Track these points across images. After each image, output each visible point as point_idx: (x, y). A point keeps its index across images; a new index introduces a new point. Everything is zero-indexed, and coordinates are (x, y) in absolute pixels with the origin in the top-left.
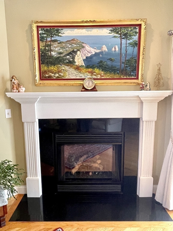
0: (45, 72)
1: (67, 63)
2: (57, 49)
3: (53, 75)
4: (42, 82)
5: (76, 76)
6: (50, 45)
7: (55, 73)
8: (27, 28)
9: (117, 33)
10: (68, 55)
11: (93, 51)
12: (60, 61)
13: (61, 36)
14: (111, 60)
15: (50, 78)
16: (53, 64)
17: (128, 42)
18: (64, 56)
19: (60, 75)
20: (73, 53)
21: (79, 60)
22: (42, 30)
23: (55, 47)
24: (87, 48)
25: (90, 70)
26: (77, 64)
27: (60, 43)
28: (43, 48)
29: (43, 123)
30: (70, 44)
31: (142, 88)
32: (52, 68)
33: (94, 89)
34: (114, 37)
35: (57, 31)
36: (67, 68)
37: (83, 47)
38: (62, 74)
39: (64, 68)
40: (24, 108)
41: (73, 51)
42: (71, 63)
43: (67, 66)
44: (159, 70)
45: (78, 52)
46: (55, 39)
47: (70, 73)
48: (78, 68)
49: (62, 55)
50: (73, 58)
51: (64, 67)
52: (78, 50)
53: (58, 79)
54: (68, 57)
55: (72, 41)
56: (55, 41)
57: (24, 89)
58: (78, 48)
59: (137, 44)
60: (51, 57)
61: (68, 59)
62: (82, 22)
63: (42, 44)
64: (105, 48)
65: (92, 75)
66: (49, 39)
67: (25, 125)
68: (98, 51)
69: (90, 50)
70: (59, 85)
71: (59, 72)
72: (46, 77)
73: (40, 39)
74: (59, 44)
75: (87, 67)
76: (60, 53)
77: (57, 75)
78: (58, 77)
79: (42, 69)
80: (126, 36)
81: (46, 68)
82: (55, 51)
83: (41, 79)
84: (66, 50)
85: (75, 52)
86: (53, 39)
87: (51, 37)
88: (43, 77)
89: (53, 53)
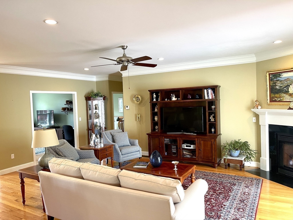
0: (273, 98)
1: (285, 92)
2: (279, 85)
3: (277, 99)
4: (271, 103)
5: (289, 99)
6: (276, 83)
7: (278, 98)
10: (285, 87)
12: (281, 91)
13: (281, 77)
15: (275, 101)
16: (277, 93)
18: (283, 88)
19: (281, 99)
22: (272, 75)
26: (290, 92)
27: (281, 81)
28: (272, 85)
29: (271, 126)
30: (286, 81)
32: (276, 95)
35: (279, 74)
36: (284, 95)
38: (282, 99)
39: (283, 95)
40: (261, 117)
41: (288, 85)
42: (287, 92)
43: (285, 94)
45: (291, 86)
46: (278, 79)
47: (286, 98)
49: (282, 88)
50: (288, 89)
52: (291, 84)
53: (279, 101)
54: (285, 88)
55: (287, 79)
56: (278, 80)
57: (260, 107)
58: (290, 83)
60: (276, 89)
61: (285, 90)
63: (271, 83)
66: (275, 80)
67: (261, 126)
70: (280, 105)
71: (281, 97)
72: (273, 100)
73: (271, 80)
74: (280, 81)
76: (281, 87)
77: (279, 99)
78: (279, 100)
79: (271, 96)
81: (273, 95)
82: (278, 86)
83: (270, 101)
84: (284, 85)
85: (289, 86)
86: (277, 79)
87: (276, 78)
88: (271, 101)
89: (277, 87)
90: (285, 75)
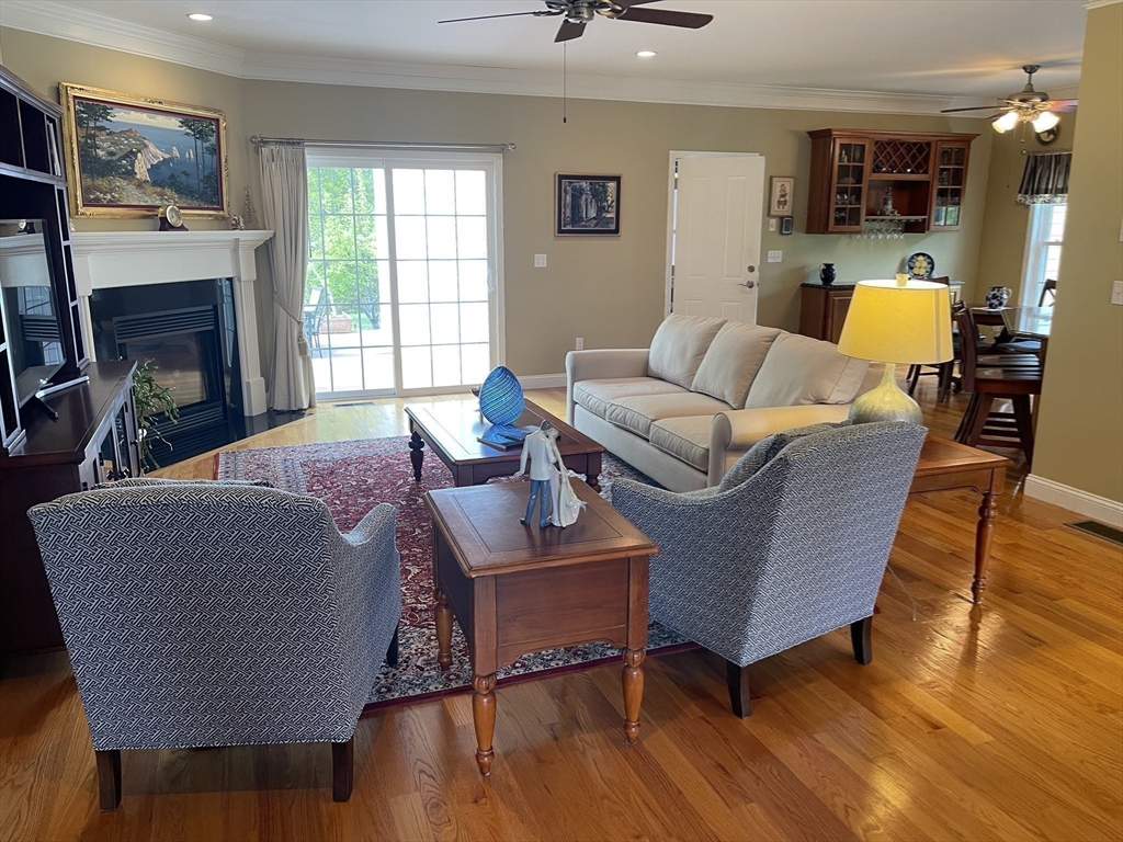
0: (89, 190)
1: (124, 173)
2: (105, 145)
3: (102, 196)
4: (86, 210)
5: (139, 199)
6: (94, 136)
7: (105, 193)
9: (190, 128)
10: (124, 158)
11: (162, 156)
12: (112, 169)
14: (185, 173)
15: (98, 203)
16: (101, 174)
17: (206, 145)
18: (118, 160)
19: (113, 197)
20: (131, 156)
21: (141, 169)
22: (79, 104)
23: (101, 140)
24: (152, 148)
25: (159, 189)
26: (138, 176)
27: (110, 134)
28: (84, 141)
30: (126, 139)
31: (236, 226)
32: (99, 182)
33: (183, 227)
34: (187, 134)
35: (105, 110)
36: (124, 183)
37: (146, 146)
38: (116, 195)
39: (119, 184)
41: (131, 152)
42: (129, 175)
43: (125, 179)
44: (248, 196)
45: (139, 155)
46: (101, 124)
47: (129, 192)
48: (140, 185)
49: (114, 158)
50: (133, 165)
51: (120, 182)
52: (139, 151)
53: (110, 204)
54: (124, 162)
55: (128, 132)
56: (103, 129)
58: (138, 147)
59: (217, 151)
60: (97, 158)
61: (125, 166)
63: (82, 133)
64: (176, 153)
65: (161, 200)
66: (92, 124)
68: (167, 156)
69: (156, 154)
71: (111, 191)
72: (91, 200)
73: (78, 121)
74: (108, 134)
75: (155, 184)
76: (111, 154)
77: (109, 197)
78: (110, 200)
79: (84, 184)
80: (201, 135)
81: (89, 181)
82: (102, 149)
83: (85, 204)
84: (120, 149)
85: (135, 154)
86: (98, 124)
87: (96, 120)
88: (87, 201)
89: (99, 152)
90: (120, 117)
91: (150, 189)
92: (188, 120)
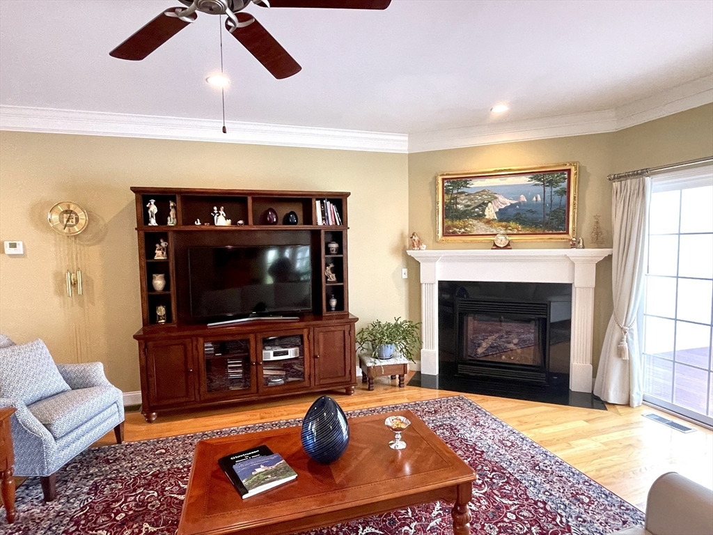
0: (449, 227)
1: (476, 216)
2: (463, 202)
3: (458, 230)
4: (444, 238)
5: (486, 230)
6: (456, 198)
7: (460, 229)
8: (431, 179)
9: (539, 180)
10: (477, 207)
11: (508, 202)
12: (467, 214)
13: (469, 187)
15: (454, 234)
16: (459, 218)
17: (554, 189)
18: (472, 209)
19: (466, 230)
20: (483, 205)
21: (490, 212)
22: (447, 182)
23: (461, 200)
24: (501, 198)
25: (504, 224)
26: (487, 217)
27: (468, 195)
28: (448, 201)
29: (443, 285)
30: (480, 196)
31: (574, 246)
32: (457, 223)
33: (507, 247)
34: (536, 185)
35: (465, 182)
36: (475, 222)
37: (496, 198)
38: (469, 229)
39: (471, 223)
40: (424, 267)
41: (484, 203)
42: (480, 217)
43: (476, 219)
44: (597, 222)
45: (490, 204)
46: (462, 190)
47: (479, 227)
48: (488, 222)
49: (469, 208)
50: (483, 210)
51: (472, 221)
52: (490, 202)
53: (463, 235)
54: (477, 210)
55: (483, 191)
56: (463, 193)
57: (425, 246)
58: (489, 200)
59: (567, 192)
60: (457, 210)
61: (476, 212)
62: (495, 171)
63: (447, 197)
64: (523, 198)
65: (506, 230)
66: (455, 192)
67: (423, 287)
68: (514, 202)
69: (504, 202)
70: (465, 242)
71: (464, 227)
72: (449, 233)
73: (446, 191)
74: (466, 196)
75: (501, 220)
76: (469, 206)
77: (463, 230)
78: (464, 232)
79: (445, 225)
80: (551, 183)
81: (450, 223)
82: (461, 204)
83: (444, 235)
84: (475, 203)
85: (486, 205)
86: (459, 191)
87: (458, 189)
88: (446, 233)
89: (459, 206)
90: (477, 184)
91: (496, 224)
92: (537, 175)
